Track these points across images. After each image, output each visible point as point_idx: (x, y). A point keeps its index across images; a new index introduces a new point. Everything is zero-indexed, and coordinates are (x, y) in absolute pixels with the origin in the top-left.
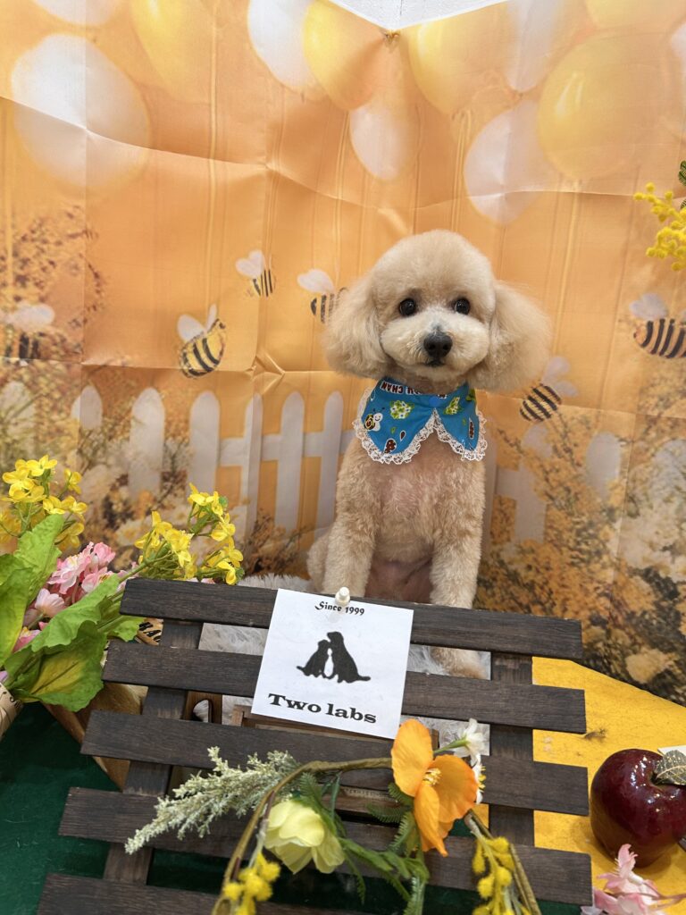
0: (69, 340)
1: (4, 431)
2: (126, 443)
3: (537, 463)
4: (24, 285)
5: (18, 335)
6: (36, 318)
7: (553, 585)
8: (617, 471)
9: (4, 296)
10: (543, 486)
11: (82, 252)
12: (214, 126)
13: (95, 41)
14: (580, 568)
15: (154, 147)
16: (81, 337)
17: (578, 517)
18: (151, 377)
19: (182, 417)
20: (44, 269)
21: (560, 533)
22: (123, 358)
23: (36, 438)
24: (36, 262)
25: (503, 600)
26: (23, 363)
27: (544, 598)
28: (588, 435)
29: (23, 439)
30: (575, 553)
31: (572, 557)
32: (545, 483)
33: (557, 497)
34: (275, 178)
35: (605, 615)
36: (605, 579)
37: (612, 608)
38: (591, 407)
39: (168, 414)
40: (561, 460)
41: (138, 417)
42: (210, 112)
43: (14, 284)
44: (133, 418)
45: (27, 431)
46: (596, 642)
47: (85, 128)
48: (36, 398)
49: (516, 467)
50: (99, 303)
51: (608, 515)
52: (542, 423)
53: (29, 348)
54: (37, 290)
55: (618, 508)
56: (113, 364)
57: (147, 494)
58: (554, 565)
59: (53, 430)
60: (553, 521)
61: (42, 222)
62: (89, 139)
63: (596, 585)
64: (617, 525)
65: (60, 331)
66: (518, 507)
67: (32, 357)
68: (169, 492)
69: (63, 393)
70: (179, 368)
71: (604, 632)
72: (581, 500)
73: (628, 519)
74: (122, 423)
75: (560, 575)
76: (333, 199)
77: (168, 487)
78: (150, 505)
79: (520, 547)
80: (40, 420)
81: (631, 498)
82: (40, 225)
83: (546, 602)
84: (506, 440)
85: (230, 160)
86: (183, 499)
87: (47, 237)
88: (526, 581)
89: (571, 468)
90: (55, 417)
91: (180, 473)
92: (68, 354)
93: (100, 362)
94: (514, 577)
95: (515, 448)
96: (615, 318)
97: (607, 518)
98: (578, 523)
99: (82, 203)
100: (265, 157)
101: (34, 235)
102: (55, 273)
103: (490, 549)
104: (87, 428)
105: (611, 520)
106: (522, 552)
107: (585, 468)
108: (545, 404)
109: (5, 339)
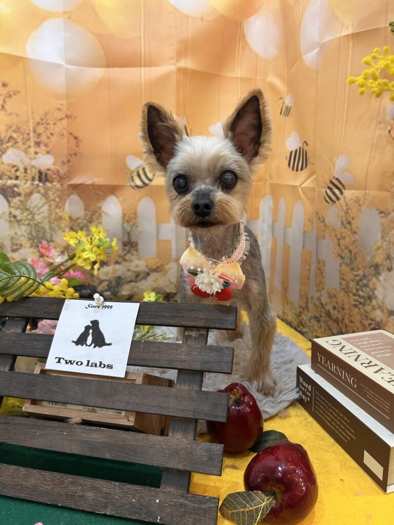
0: (62, 172)
1: (33, 217)
3: (333, 234)
4: (39, 146)
5: (37, 171)
6: (46, 162)
7: (346, 321)
8: (379, 236)
9: (30, 152)
10: (337, 249)
11: (65, 126)
12: (143, 48)
13: (70, 18)
14: (359, 309)
15: (108, 66)
16: (66, 170)
17: (357, 271)
18: (112, 190)
19: (132, 211)
20: (48, 138)
21: (348, 283)
22: (92, 179)
23: (49, 221)
24: (44, 134)
25: (325, 331)
26: (41, 184)
27: (344, 330)
28: (359, 210)
29: (43, 222)
30: (356, 298)
31: (355, 301)
32: (338, 247)
33: (345, 257)
34: (183, 71)
36: (375, 317)
38: (362, 190)
39: (123, 210)
40: (345, 230)
41: (106, 211)
42: (140, 41)
43: (34, 146)
44: (103, 212)
45: (45, 218)
47: (63, 63)
48: (48, 201)
49: (324, 237)
50: (78, 152)
51: (375, 269)
52: (335, 205)
53: (43, 177)
54: (45, 148)
55: (381, 265)
56: (87, 183)
57: (115, 253)
58: (346, 306)
59: (57, 217)
60: (343, 274)
61: (46, 114)
62: (67, 69)
63: (370, 322)
64: (382, 278)
65: (57, 167)
66: (326, 265)
67: (45, 181)
68: (128, 252)
69: (61, 199)
70: (129, 184)
72: (358, 259)
73: (387, 272)
74: (97, 214)
75: (350, 312)
76: (234, 78)
77: (128, 249)
78: (117, 258)
79: (329, 293)
80: (50, 212)
81: (388, 257)
82: (46, 116)
84: (319, 219)
85: (155, 66)
86: (137, 257)
87: (49, 121)
88: (335, 318)
89: (351, 236)
90: (58, 211)
91: (134, 242)
92: (61, 179)
93: (79, 182)
94: (328, 314)
95: (323, 223)
96: (377, 121)
97: (374, 272)
98: (357, 276)
99: (64, 102)
100: (175, 60)
101: (43, 121)
102: (53, 139)
103: (316, 295)
104: (74, 216)
105: (378, 273)
106: (330, 297)
107: (359, 235)
108: (337, 191)
109: (31, 173)
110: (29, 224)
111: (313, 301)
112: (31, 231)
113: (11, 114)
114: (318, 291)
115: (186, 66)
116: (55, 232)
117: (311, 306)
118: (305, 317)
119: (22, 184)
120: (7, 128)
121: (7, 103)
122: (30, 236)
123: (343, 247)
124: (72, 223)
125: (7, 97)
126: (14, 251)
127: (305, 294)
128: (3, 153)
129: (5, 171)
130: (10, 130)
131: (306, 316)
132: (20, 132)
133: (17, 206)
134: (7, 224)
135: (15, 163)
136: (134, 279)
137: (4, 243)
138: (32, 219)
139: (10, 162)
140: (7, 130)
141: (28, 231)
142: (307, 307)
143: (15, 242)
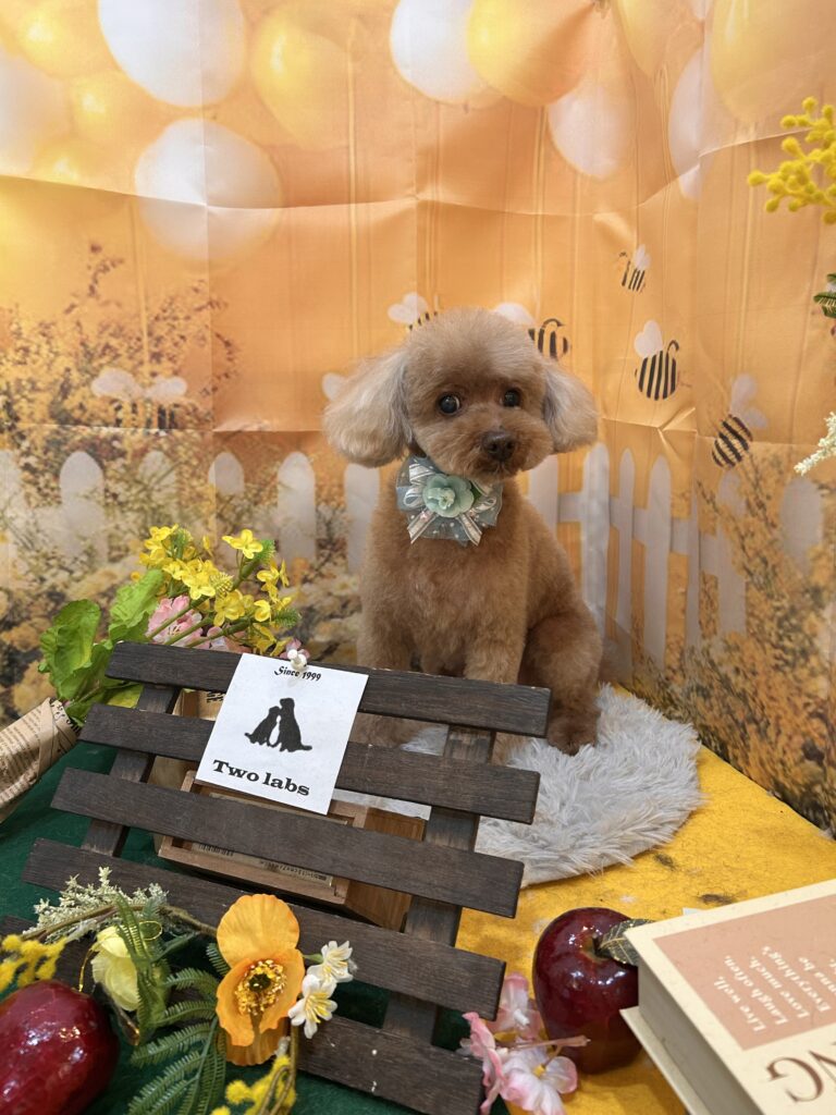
0: (201, 409)
1: (149, 496)
2: (274, 508)
3: (732, 526)
4: (159, 361)
5: (155, 408)
6: (172, 390)
7: (762, 696)
8: (819, 533)
9: (142, 373)
10: (740, 557)
11: (208, 323)
12: (352, 168)
13: (215, 118)
14: (785, 673)
15: (287, 204)
16: (210, 405)
17: (778, 600)
18: (297, 441)
19: (335, 481)
20: (176, 344)
21: (762, 621)
22: (260, 423)
23: (179, 503)
24: (168, 338)
25: (721, 716)
26: (163, 433)
27: (758, 716)
28: (780, 482)
29: (167, 504)
30: (778, 652)
31: (776, 658)
32: (740, 552)
33: (754, 571)
34: (432, 209)
35: (820, 745)
36: (816, 691)
37: (828, 736)
38: (783, 442)
39: (317, 477)
40: (755, 519)
41: (285, 482)
42: (348, 154)
43: (150, 361)
44: (280, 483)
45: (170, 497)
46: (813, 784)
47: (202, 203)
48: (177, 466)
49: (714, 532)
50: (232, 370)
51: (812, 597)
52: (733, 470)
53: (167, 419)
54: (170, 365)
55: (825, 588)
56: (248, 429)
57: (302, 562)
58: (759, 669)
59: (194, 495)
60: (752, 606)
61: (172, 300)
62: (210, 214)
63: (806, 700)
64: (827, 613)
65: (192, 401)
66: (720, 586)
67: (170, 428)
68: (327, 560)
69: (200, 460)
71: (820, 770)
72: (780, 575)
74: (268, 489)
75: (766, 682)
76: (531, 217)
77: (326, 555)
78: (306, 572)
79: (726, 642)
80: (181, 486)
82: (171, 304)
83: (762, 720)
84: (704, 496)
85: (376, 200)
86: (344, 568)
87: (178, 314)
88: (738, 690)
89: (765, 530)
90: (195, 483)
91: (338, 541)
92: (201, 422)
93: (234, 428)
94: (725, 682)
95: (711, 504)
96: (808, 310)
97: (811, 603)
98: (778, 609)
99: (205, 276)
100: (414, 189)
101: (165, 315)
102: (185, 348)
103: (701, 644)
104: (226, 493)
105: (818, 605)
106: (728, 649)
107: (781, 529)
108: (735, 442)
109: (144, 414)
110: (141, 510)
111: (694, 657)
112: (145, 521)
113: (107, 303)
114: (704, 637)
115: (435, 199)
116: (190, 523)
117: (689, 666)
118: (677, 688)
119: (128, 433)
120: (100, 329)
121: (101, 283)
122: (143, 531)
123: (751, 553)
124: (221, 506)
125: (100, 271)
126: (113, 560)
127: (678, 642)
128: (94, 376)
129: (96, 410)
130: (106, 334)
131: (679, 686)
132: (124, 336)
133: (118, 476)
134: (102, 510)
135: (114, 396)
136: (338, 613)
137: (96, 547)
138: (146, 499)
139: (106, 393)
140: (101, 333)
141: (140, 521)
142: (681, 668)
143: (115, 544)
